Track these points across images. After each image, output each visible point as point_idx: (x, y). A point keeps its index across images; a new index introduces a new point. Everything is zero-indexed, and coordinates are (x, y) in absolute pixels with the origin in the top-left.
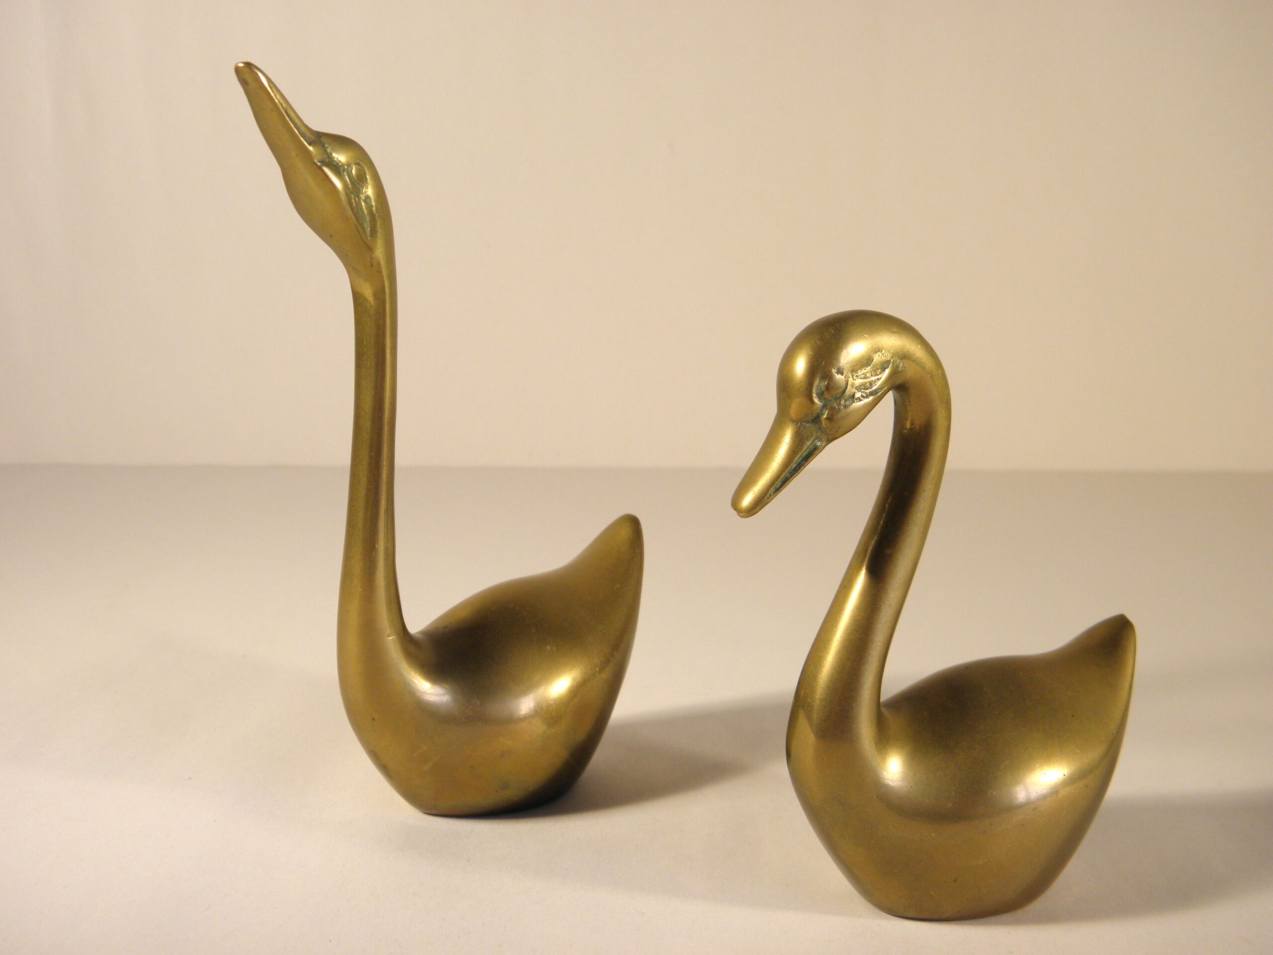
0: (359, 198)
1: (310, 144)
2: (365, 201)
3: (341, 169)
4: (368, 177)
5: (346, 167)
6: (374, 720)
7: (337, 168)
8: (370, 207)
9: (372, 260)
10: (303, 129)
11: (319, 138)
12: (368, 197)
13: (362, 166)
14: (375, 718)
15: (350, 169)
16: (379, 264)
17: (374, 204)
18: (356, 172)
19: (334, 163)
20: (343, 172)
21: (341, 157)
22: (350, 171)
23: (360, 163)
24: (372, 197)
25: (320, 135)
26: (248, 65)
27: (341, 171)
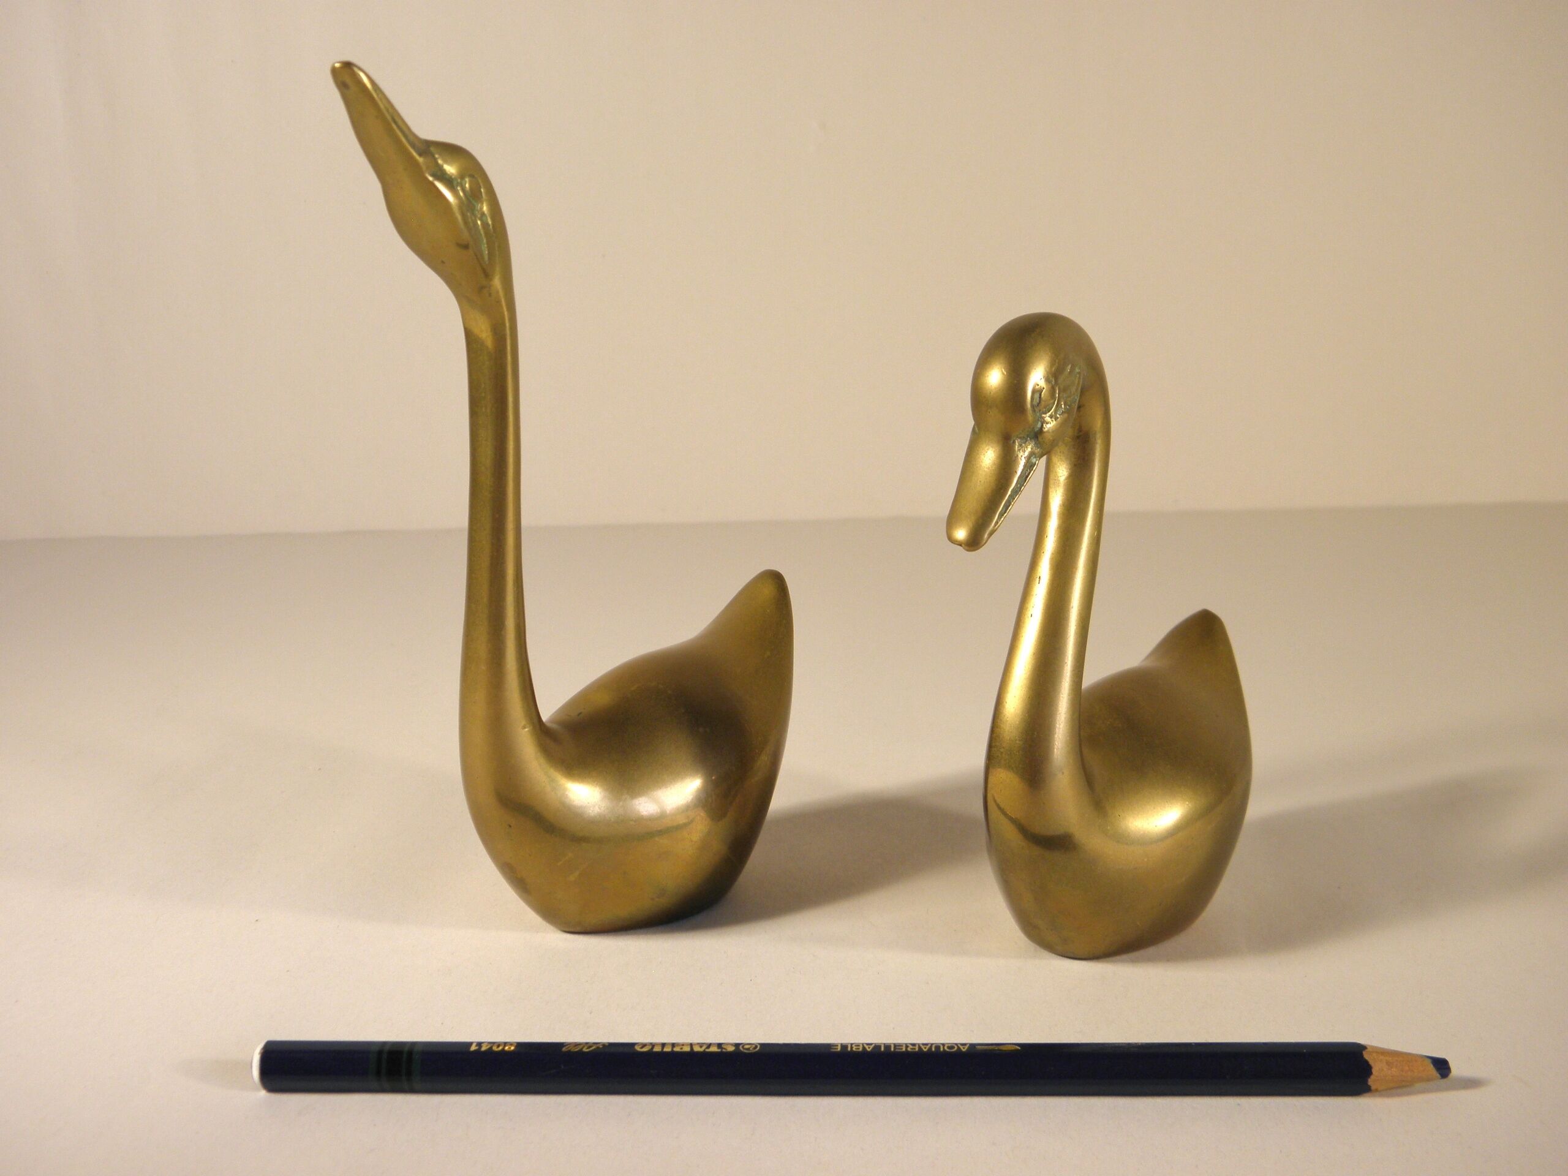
0: (475, 216)
1: (420, 155)
2: (481, 220)
3: (455, 183)
4: (482, 190)
5: (459, 180)
6: (510, 826)
7: (449, 181)
8: (485, 225)
9: (490, 288)
10: (411, 138)
11: (428, 148)
12: (483, 214)
13: (476, 177)
14: (511, 825)
15: (463, 182)
16: (498, 292)
17: (490, 222)
18: (470, 186)
19: (447, 177)
20: (457, 187)
21: (450, 169)
22: (464, 184)
23: (474, 174)
24: (487, 215)
25: (429, 144)
26: (348, 65)
27: (455, 186)
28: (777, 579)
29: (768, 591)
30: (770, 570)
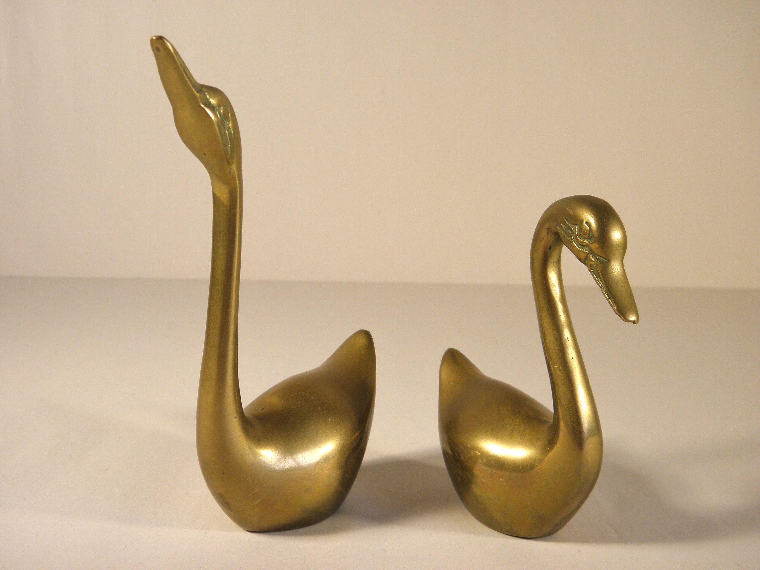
0: (225, 129)
1: (198, 92)
2: (228, 131)
3: (215, 109)
5: (218, 108)
6: (224, 473)
7: (212, 108)
8: (230, 133)
9: (230, 170)
11: (202, 89)
12: (229, 128)
13: (227, 107)
15: (220, 109)
16: (234, 173)
17: (232, 133)
18: (223, 112)
19: (211, 105)
20: (216, 111)
21: (213, 101)
22: (220, 111)
23: (225, 105)
24: (231, 129)
25: (202, 86)
26: (160, 38)
27: (215, 111)
28: (367, 335)
29: (362, 341)
30: (363, 330)
